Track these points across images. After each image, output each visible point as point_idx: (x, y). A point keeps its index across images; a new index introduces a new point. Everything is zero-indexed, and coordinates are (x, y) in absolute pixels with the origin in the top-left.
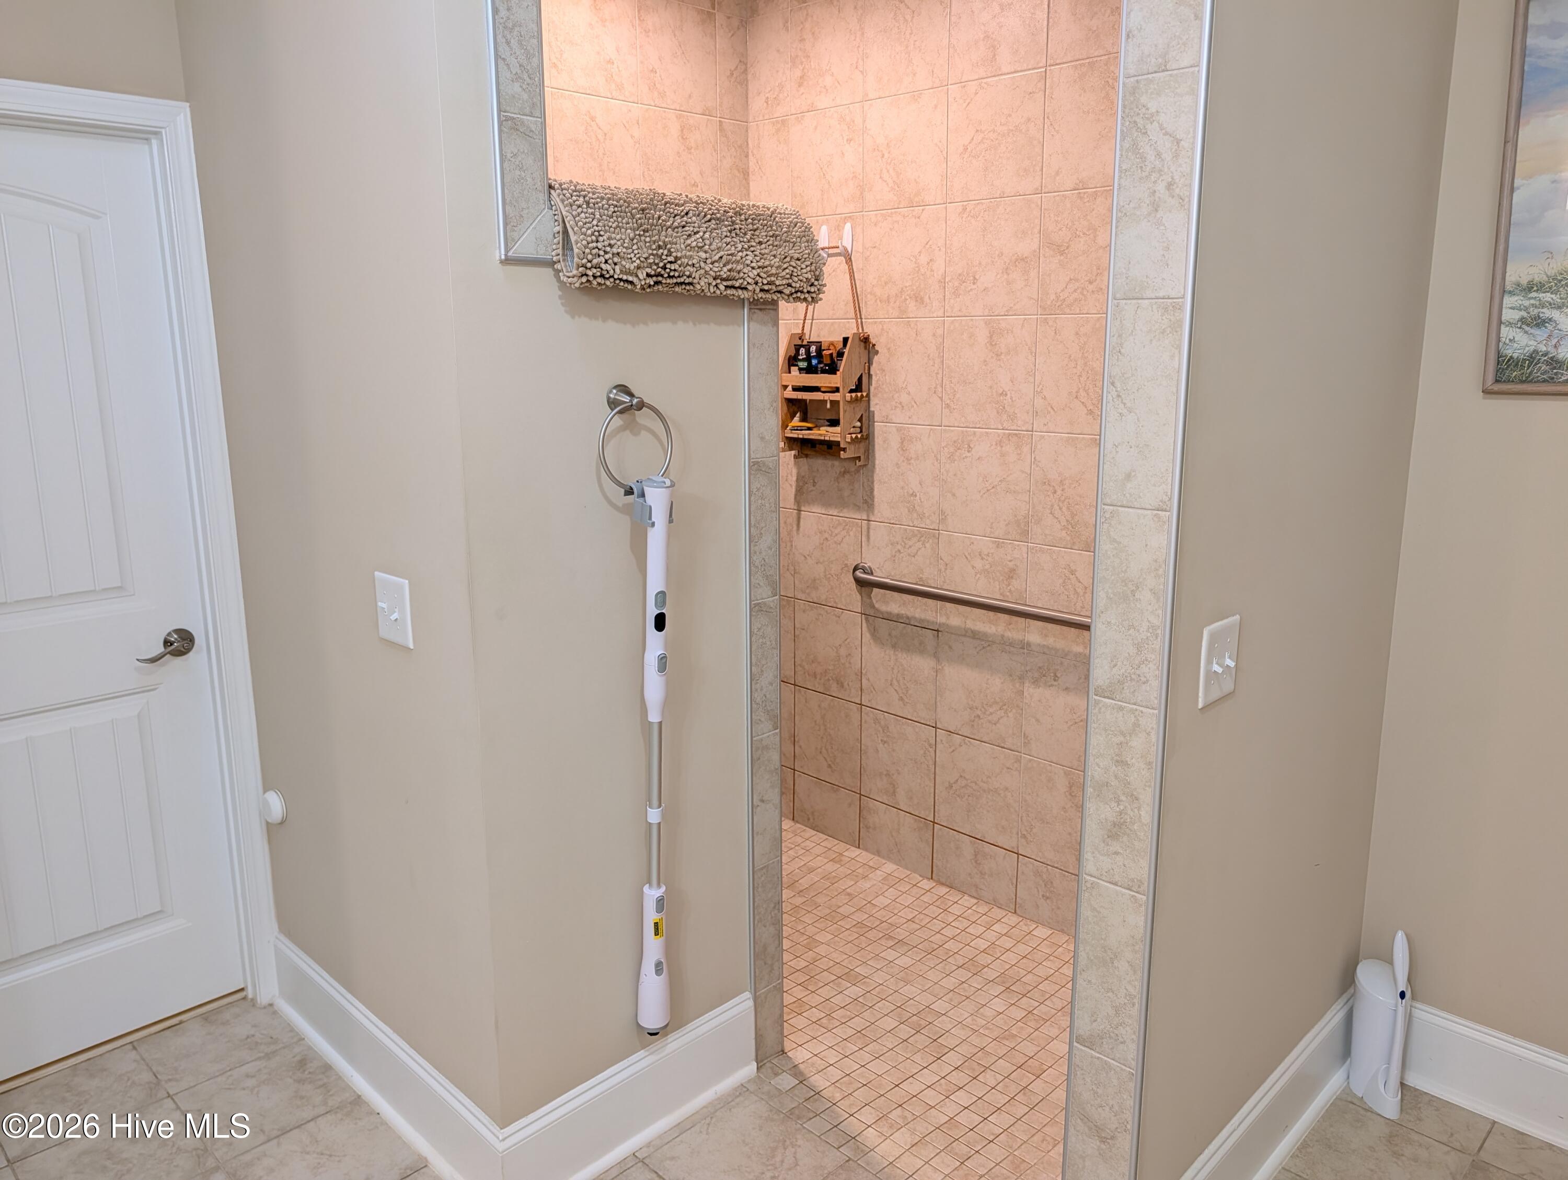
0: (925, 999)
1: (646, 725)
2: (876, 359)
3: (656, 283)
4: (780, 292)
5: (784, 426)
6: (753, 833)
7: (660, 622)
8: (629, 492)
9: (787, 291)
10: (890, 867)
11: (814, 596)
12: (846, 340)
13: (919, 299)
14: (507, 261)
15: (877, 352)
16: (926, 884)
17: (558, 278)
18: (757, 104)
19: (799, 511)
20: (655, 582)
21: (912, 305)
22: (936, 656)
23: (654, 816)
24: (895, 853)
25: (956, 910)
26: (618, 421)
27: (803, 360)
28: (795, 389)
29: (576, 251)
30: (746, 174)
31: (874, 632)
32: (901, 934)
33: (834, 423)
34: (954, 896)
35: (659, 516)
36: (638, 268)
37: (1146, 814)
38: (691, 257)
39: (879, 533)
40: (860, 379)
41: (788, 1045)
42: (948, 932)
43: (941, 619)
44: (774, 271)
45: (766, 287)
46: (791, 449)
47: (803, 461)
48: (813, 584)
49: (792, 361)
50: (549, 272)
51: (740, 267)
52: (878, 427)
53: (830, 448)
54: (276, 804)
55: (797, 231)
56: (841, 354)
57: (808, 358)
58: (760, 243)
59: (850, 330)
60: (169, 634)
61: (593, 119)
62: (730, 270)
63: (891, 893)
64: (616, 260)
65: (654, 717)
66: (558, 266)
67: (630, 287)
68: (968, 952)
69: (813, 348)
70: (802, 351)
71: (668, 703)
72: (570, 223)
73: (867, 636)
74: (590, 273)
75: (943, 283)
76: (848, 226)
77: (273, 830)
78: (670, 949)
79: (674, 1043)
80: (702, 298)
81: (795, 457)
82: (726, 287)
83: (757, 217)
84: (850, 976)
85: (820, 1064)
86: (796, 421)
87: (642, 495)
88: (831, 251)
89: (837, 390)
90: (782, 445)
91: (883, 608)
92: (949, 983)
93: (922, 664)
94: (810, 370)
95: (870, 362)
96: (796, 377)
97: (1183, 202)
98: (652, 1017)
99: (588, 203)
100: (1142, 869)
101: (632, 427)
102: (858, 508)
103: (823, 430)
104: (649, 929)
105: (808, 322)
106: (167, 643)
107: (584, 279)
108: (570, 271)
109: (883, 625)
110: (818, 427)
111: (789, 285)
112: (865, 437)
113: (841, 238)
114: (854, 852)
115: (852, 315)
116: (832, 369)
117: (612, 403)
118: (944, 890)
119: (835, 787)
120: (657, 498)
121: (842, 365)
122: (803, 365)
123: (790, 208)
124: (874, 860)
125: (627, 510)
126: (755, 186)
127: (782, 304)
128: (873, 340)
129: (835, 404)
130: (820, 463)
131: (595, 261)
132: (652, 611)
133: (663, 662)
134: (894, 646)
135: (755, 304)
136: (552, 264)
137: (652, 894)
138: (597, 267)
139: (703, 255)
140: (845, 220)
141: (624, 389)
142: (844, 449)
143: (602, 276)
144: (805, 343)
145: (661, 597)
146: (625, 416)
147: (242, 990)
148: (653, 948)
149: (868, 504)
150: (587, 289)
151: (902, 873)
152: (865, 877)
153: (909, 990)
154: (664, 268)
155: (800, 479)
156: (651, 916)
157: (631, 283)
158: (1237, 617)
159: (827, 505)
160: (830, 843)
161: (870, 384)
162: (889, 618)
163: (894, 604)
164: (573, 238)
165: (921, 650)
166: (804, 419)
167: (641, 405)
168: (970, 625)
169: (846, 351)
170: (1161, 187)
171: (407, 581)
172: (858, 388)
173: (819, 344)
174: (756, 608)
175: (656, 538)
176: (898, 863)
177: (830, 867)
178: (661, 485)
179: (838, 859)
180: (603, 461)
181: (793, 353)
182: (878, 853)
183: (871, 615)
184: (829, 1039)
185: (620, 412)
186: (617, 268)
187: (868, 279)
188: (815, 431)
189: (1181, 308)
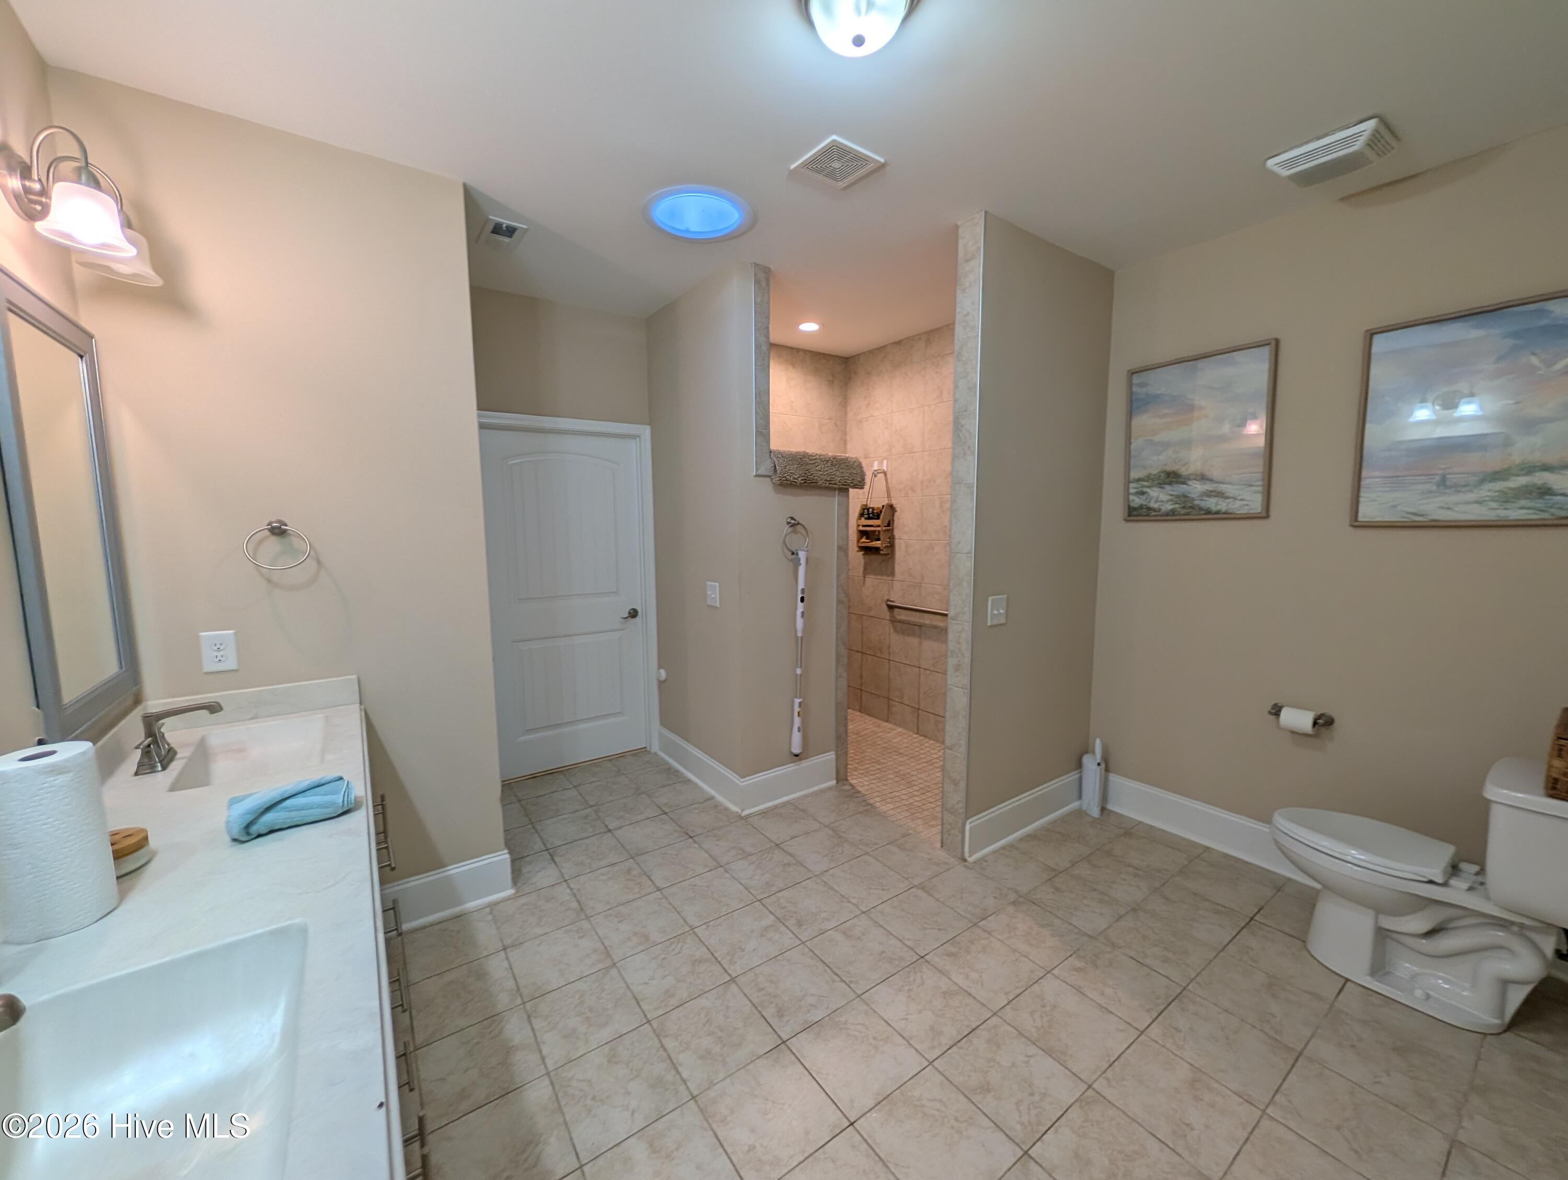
0: (908, 771)
1: (797, 637)
2: (896, 514)
3: (805, 482)
4: (849, 485)
5: (858, 541)
6: (837, 689)
7: (802, 600)
8: (793, 554)
9: (852, 485)
10: (900, 730)
11: (871, 614)
12: (883, 506)
13: (913, 490)
14: (757, 476)
15: (896, 511)
16: (915, 736)
17: (772, 481)
18: (850, 414)
19: (864, 577)
20: (801, 585)
21: (910, 493)
22: (920, 637)
23: (799, 671)
24: (902, 724)
25: (927, 745)
26: (790, 529)
27: (866, 514)
28: (864, 526)
29: (778, 472)
30: (845, 442)
31: (894, 627)
32: (901, 751)
33: (879, 540)
34: (926, 740)
35: (803, 561)
36: (799, 477)
37: (967, 661)
38: (817, 474)
39: (897, 586)
40: (889, 522)
41: (849, 778)
42: (922, 752)
43: (922, 621)
44: (846, 478)
45: (844, 484)
46: (861, 551)
47: (867, 557)
48: (870, 609)
49: (862, 515)
50: (768, 479)
51: (834, 477)
52: (897, 541)
53: (876, 550)
54: (663, 673)
55: (856, 464)
56: (881, 512)
57: (868, 514)
58: (842, 468)
59: (885, 502)
60: (630, 610)
61: (785, 423)
62: (830, 478)
63: (900, 738)
64: (791, 475)
65: (800, 634)
66: (772, 477)
67: (795, 484)
68: (929, 758)
69: (871, 510)
70: (866, 511)
71: (804, 630)
72: (776, 463)
73: (892, 630)
74: (782, 479)
75: (922, 482)
76: (885, 462)
77: (661, 683)
78: (803, 723)
79: (805, 764)
80: (820, 488)
81: (863, 554)
82: (829, 484)
83: (842, 460)
84: (878, 762)
85: (861, 784)
86: (864, 540)
87: (797, 554)
88: (879, 471)
89: (879, 526)
90: (857, 549)
91: (898, 617)
92: (918, 767)
93: (915, 641)
94: (869, 518)
95: (893, 515)
96: (864, 521)
97: (973, 453)
98: (796, 750)
99: (782, 456)
100: (966, 681)
101: (795, 532)
102: (887, 575)
103: (874, 543)
104: (796, 714)
105: (869, 500)
106: (629, 613)
107: (781, 481)
108: (776, 479)
109: (899, 625)
110: (872, 541)
111: (852, 483)
112: (892, 546)
113: (882, 466)
114: (885, 724)
115: (886, 496)
116: (878, 518)
117: (788, 523)
118: (922, 738)
119: (879, 696)
120: (802, 555)
121: (881, 517)
122: (866, 516)
123: (854, 456)
124: (894, 727)
125: (791, 560)
126: (849, 446)
127: (850, 489)
128: (895, 506)
129: (879, 531)
130: (874, 557)
131: (785, 475)
132: (800, 596)
133: (803, 613)
134: (903, 633)
135: (840, 490)
136: (770, 476)
137: (797, 701)
138: (785, 477)
139: (821, 473)
140: (884, 459)
141: (792, 518)
142: (882, 550)
143: (786, 480)
144: (868, 508)
145: (803, 591)
146: (792, 528)
147: (645, 748)
148: (797, 721)
149: (892, 574)
150: (781, 485)
151: (905, 731)
152: (889, 732)
153: (901, 768)
154: (807, 477)
155: (865, 564)
156: (797, 709)
157: (796, 482)
158: (1005, 596)
159: (876, 574)
160: (876, 720)
161: (893, 524)
162: (901, 622)
163: (902, 615)
164: (777, 468)
165: (913, 635)
166: (867, 539)
167: (798, 524)
168: (935, 623)
169: (883, 510)
170: (966, 448)
171: (717, 584)
172: (889, 525)
173: (873, 509)
174: (839, 602)
175: (802, 570)
176: (904, 728)
177: (875, 729)
178: (803, 550)
179: (879, 726)
180: (784, 543)
181: (862, 512)
182: (895, 724)
183: (893, 621)
184: (866, 779)
185: (791, 526)
186: (792, 478)
187: (893, 482)
188: (871, 543)
189: (973, 487)
